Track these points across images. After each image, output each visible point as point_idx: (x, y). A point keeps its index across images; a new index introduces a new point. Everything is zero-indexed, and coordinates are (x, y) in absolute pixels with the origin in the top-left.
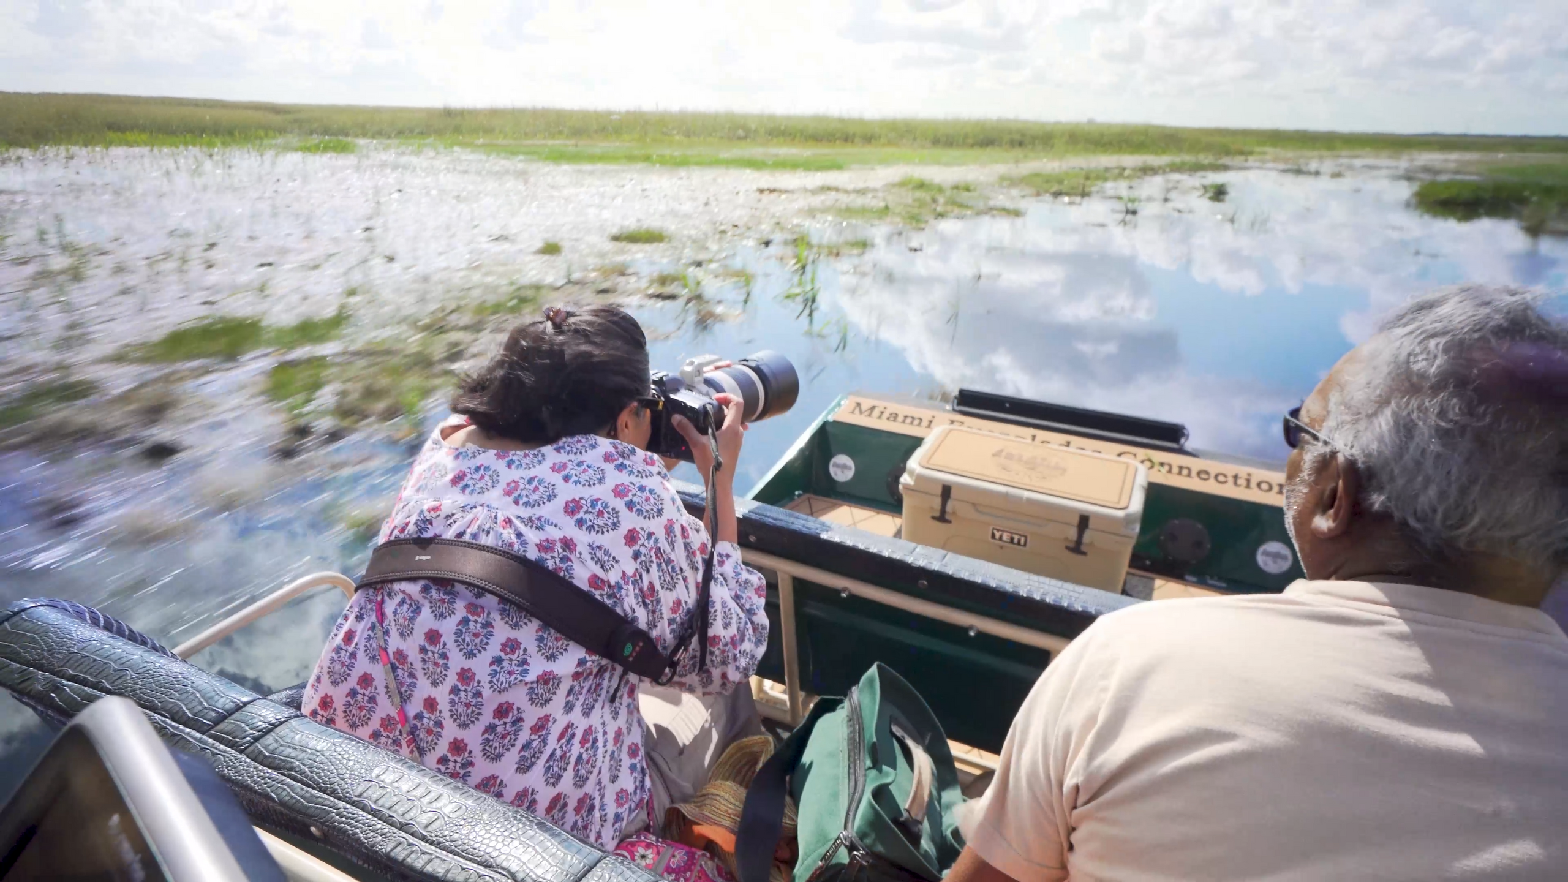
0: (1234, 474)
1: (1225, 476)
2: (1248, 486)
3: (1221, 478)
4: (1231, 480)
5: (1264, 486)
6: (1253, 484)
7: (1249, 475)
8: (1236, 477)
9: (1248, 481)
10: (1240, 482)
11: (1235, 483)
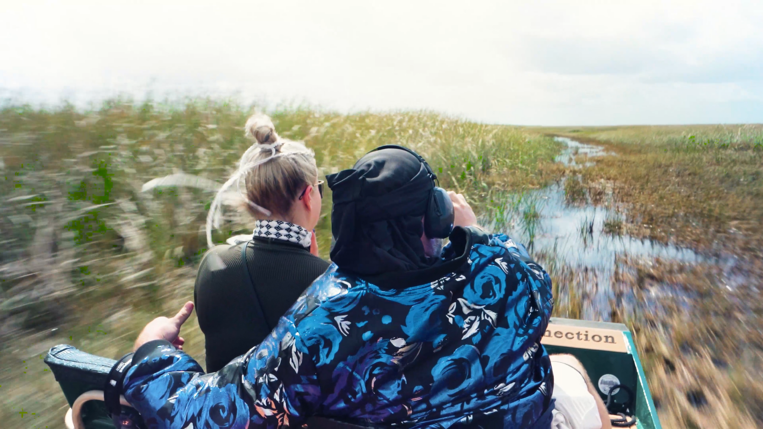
0: (577, 332)
1: (572, 334)
2: (587, 339)
3: (570, 336)
4: (576, 336)
5: (597, 338)
6: (590, 337)
7: (587, 332)
8: (578, 334)
9: (586, 335)
10: (581, 337)
11: (578, 338)
